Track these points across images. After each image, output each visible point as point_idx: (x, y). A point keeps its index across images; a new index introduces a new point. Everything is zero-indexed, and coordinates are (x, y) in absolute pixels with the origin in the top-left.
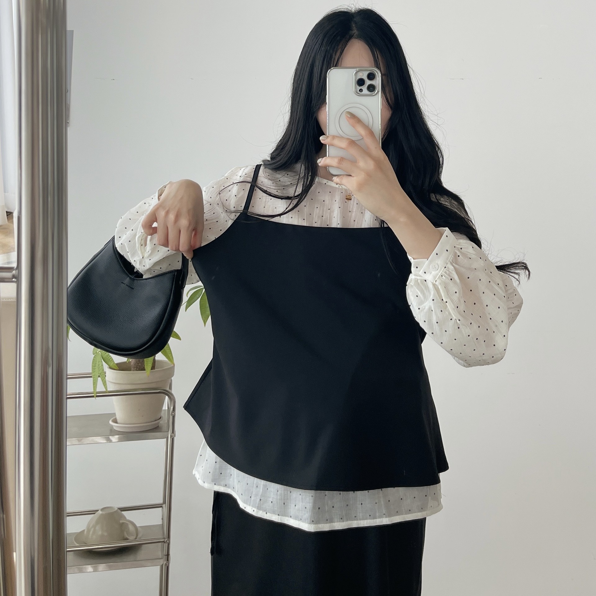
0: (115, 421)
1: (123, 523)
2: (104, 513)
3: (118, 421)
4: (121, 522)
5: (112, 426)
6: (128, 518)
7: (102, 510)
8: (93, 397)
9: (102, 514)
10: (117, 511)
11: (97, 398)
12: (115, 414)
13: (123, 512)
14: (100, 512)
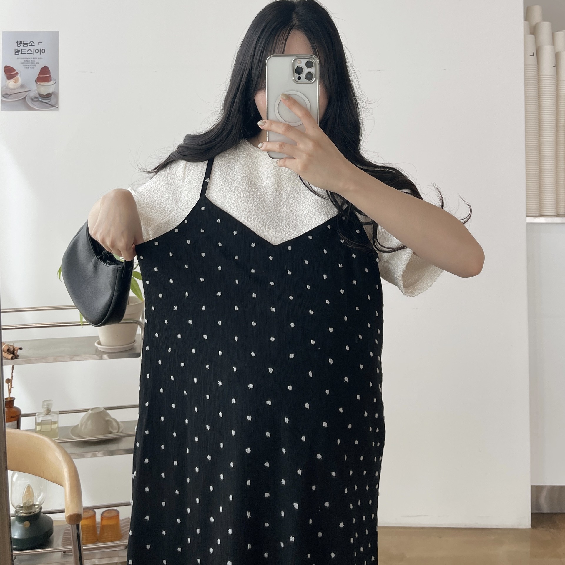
0: (99, 344)
1: (108, 420)
2: (93, 412)
3: (102, 343)
4: (107, 419)
5: (97, 348)
6: (112, 416)
7: (92, 409)
8: (80, 325)
9: (91, 413)
10: (103, 411)
11: (83, 326)
12: (98, 337)
13: (108, 411)
14: (90, 412)
